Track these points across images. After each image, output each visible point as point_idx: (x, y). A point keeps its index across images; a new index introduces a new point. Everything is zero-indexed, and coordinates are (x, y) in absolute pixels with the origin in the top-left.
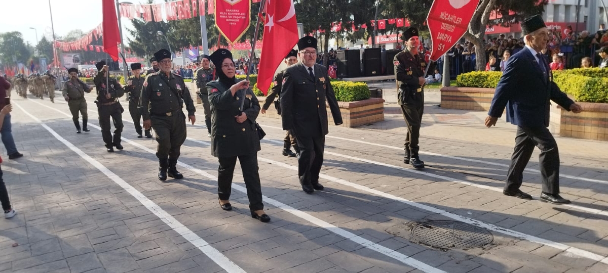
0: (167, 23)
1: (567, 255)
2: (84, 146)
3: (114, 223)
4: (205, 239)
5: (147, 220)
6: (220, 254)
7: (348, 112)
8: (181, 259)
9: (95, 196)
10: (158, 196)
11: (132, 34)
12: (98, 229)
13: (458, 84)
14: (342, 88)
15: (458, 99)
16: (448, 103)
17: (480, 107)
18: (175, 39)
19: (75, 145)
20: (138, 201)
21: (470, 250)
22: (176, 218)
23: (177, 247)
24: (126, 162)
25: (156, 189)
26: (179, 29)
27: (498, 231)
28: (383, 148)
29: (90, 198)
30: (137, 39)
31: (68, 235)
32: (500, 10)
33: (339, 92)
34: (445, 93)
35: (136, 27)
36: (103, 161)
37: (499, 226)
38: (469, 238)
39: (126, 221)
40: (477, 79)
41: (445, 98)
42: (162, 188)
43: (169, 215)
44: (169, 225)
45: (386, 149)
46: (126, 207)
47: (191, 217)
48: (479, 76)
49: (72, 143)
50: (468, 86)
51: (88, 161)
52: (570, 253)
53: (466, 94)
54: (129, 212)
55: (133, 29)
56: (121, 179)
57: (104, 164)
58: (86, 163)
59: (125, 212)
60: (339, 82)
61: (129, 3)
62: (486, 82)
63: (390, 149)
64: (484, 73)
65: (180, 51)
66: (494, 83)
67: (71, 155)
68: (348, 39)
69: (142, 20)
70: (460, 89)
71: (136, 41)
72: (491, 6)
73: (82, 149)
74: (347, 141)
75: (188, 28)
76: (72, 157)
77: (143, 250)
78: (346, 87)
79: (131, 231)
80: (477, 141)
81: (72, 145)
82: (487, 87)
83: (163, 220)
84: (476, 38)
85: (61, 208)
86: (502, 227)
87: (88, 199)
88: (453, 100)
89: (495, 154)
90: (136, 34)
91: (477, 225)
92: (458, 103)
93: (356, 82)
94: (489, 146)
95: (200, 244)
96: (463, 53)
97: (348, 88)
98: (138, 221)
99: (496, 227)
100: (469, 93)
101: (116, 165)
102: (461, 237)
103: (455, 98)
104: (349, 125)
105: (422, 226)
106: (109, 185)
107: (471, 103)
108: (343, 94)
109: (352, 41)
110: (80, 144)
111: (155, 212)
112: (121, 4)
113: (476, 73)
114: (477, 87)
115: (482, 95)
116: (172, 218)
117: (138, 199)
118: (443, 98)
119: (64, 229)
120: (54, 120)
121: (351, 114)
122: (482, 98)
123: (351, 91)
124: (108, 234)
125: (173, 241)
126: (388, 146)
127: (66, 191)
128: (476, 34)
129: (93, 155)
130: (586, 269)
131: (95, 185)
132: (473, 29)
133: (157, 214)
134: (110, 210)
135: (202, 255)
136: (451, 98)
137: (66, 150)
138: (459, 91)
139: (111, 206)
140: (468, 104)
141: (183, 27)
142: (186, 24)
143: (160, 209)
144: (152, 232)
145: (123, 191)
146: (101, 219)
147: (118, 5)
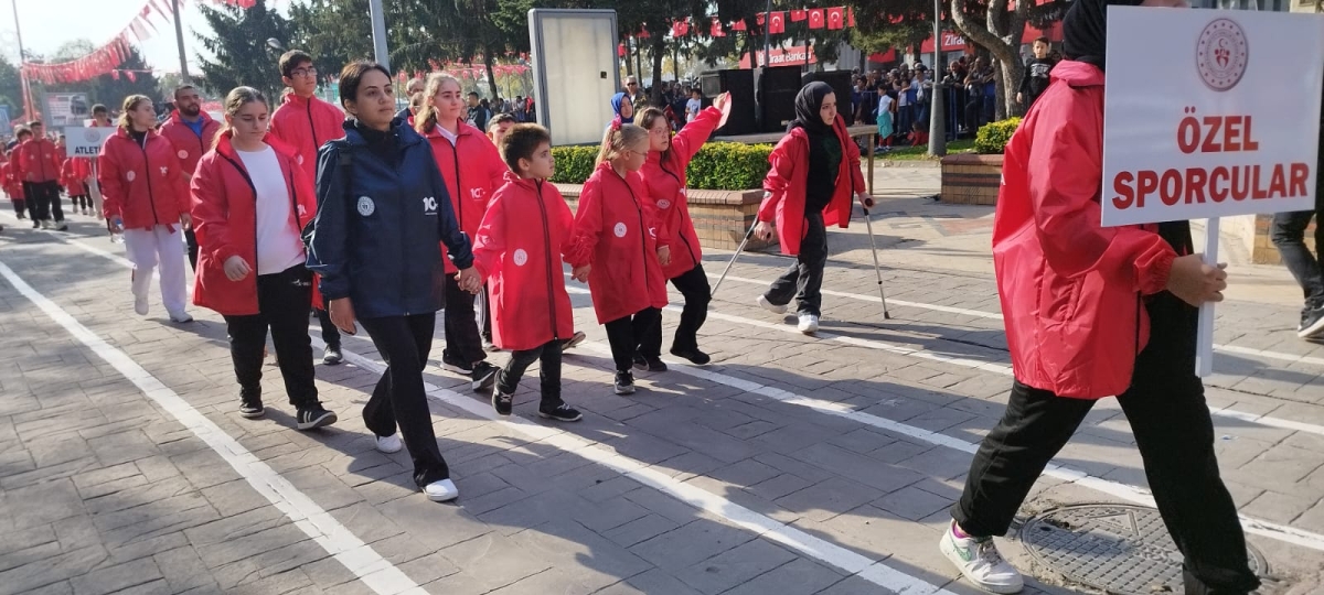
0: (290, 21)
7: (741, 214)
11: (209, 47)
12: (107, 563)
13: (979, 147)
14: (722, 157)
15: (983, 180)
16: (959, 190)
19: (65, 307)
20: (227, 464)
22: (340, 519)
26: (319, 32)
28: (842, 301)
30: (220, 56)
33: (714, 166)
34: (950, 169)
35: (216, 30)
39: (192, 533)
41: (950, 180)
43: (318, 509)
44: (321, 541)
45: (853, 301)
46: (191, 484)
54: (201, 501)
55: (211, 34)
59: (190, 502)
63: (861, 301)
69: (230, 14)
70: (984, 158)
71: (218, 62)
78: (730, 156)
83: (303, 527)
84: (1004, 44)
87: (84, 462)
88: (972, 185)
90: (217, 46)
92: (982, 190)
97: (736, 159)
101: (168, 358)
103: (975, 180)
105: (1044, 525)
106: (148, 417)
111: (279, 500)
116: (327, 517)
118: (947, 180)
121: (747, 218)
123: (743, 164)
124: (136, 581)
126: (853, 296)
127: (25, 437)
128: (1005, 36)
132: (996, 25)
133: (281, 507)
136: (967, 180)
138: (981, 164)
139: (151, 484)
141: (328, 28)
142: (335, 22)
143: (292, 487)
144: (273, 569)
145: (183, 434)
146: (120, 528)
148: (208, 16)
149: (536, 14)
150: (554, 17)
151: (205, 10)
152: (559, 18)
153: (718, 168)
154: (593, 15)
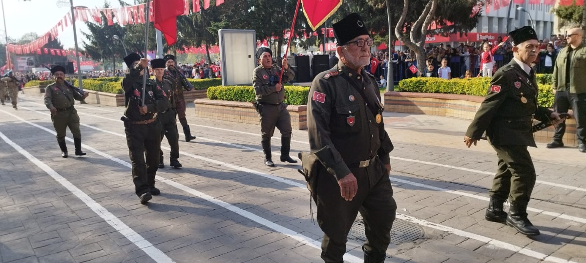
0: (124, 28)
1: (489, 247)
2: (34, 149)
3: (57, 226)
4: (149, 240)
5: (93, 223)
6: (164, 254)
7: (298, 115)
8: (124, 261)
9: (41, 199)
10: (105, 198)
11: (88, 38)
12: (41, 233)
13: (400, 89)
14: (292, 92)
15: (400, 103)
16: (391, 106)
17: (420, 110)
19: (24, 148)
20: (84, 203)
21: (403, 244)
22: (122, 220)
23: (121, 249)
24: (75, 164)
25: (104, 191)
26: (136, 33)
27: (428, 226)
29: (35, 201)
30: (93, 42)
31: (9, 239)
32: (439, 21)
33: (289, 96)
34: (388, 98)
35: (92, 31)
36: (52, 164)
37: (430, 221)
38: (402, 233)
39: (70, 224)
40: (417, 84)
41: (387, 102)
42: (110, 190)
43: (115, 217)
44: (115, 227)
46: (71, 209)
47: (137, 218)
48: (419, 82)
49: (21, 147)
50: (409, 91)
51: (36, 164)
52: (492, 245)
53: (407, 98)
54: (74, 215)
55: (89, 33)
56: (68, 182)
57: (52, 167)
58: (34, 166)
59: (70, 215)
60: (289, 87)
61: (84, 8)
62: (425, 87)
64: (424, 79)
66: (432, 88)
67: (18, 158)
68: (301, 46)
69: (98, 24)
70: (401, 93)
71: (92, 45)
72: (431, 16)
73: (31, 152)
74: (296, 142)
75: (144, 33)
76: (20, 160)
77: (85, 253)
78: (295, 91)
79: (75, 235)
80: (415, 142)
81: (21, 148)
82: (426, 92)
83: (109, 222)
84: (416, 46)
85: (4, 212)
86: (433, 222)
87: (33, 202)
88: (396, 104)
89: (430, 154)
90: (91, 38)
91: (410, 221)
92: (400, 106)
93: (305, 87)
94: (427, 147)
95: (143, 245)
96: (406, 60)
97: (297, 92)
98: (83, 223)
99: (427, 222)
100: (410, 97)
101: (64, 167)
102: (395, 233)
103: (397, 102)
104: (298, 127)
105: (360, 223)
107: (412, 107)
108: (292, 98)
109: (304, 48)
110: (28, 147)
111: (101, 214)
112: (75, 8)
113: (416, 79)
114: (417, 91)
115: (421, 100)
116: (118, 220)
117: (84, 201)
119: (6, 233)
120: (4, 123)
121: (300, 117)
122: (421, 102)
123: (300, 95)
124: (50, 238)
125: (117, 243)
127: (10, 194)
128: (417, 42)
129: (41, 159)
130: (505, 259)
131: (42, 188)
132: (414, 38)
133: (103, 217)
134: (56, 213)
135: (145, 256)
136: (394, 102)
137: (15, 153)
138: (401, 96)
139: (56, 209)
140: (409, 107)
141: (139, 32)
142: (142, 29)
143: (107, 211)
144: (97, 235)
145: (69, 193)
146: (45, 222)
147: (72, 8)
148: (88, 25)
149: (222, 31)
150: (228, 33)
151: (87, 22)
152: (231, 33)
153: (290, 96)
154: (246, 32)
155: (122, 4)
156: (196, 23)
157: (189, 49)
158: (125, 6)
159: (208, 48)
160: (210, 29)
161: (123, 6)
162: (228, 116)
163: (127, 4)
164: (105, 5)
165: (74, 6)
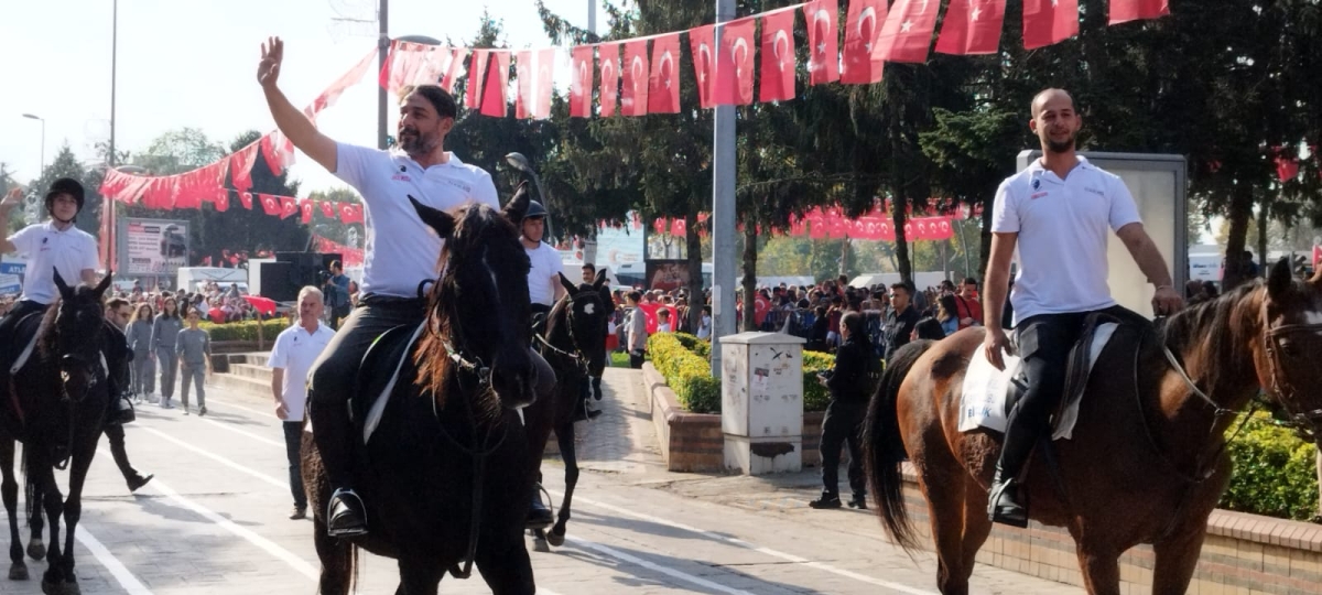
0: (545, 123)
18: (571, 189)
26: (599, 147)
61: (424, 42)
65: (584, 233)
75: (634, 147)
112: (394, 43)
142: (629, 130)
147: (385, 45)
154: (1144, 167)
155: (553, 26)
156: (862, 114)
157: (801, 217)
158: (561, 35)
159: (900, 221)
160: (930, 140)
161: (553, 35)
162: (1052, 552)
163: (571, 29)
164: (485, 29)
165: (392, 35)
